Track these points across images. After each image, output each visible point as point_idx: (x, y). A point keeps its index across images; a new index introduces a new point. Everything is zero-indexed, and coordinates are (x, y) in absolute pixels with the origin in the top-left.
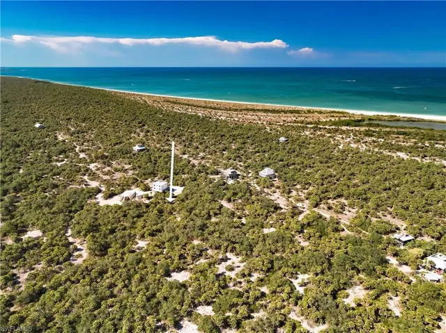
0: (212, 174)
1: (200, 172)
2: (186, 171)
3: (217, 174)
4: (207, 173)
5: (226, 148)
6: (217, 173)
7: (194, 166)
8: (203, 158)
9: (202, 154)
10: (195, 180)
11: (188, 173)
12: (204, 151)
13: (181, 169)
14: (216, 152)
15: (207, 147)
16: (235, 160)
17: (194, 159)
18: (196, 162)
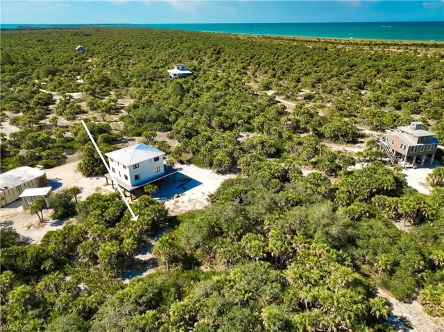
0: (335, 138)
1: (296, 128)
2: (257, 121)
3: (354, 142)
4: (321, 136)
5: (365, 82)
6: (354, 138)
7: (282, 112)
8: (309, 98)
9: (307, 91)
10: (278, 153)
11: (261, 130)
12: (313, 86)
13: (245, 116)
14: (340, 89)
15: (319, 81)
16: (399, 108)
17: (288, 98)
18: (290, 106)
